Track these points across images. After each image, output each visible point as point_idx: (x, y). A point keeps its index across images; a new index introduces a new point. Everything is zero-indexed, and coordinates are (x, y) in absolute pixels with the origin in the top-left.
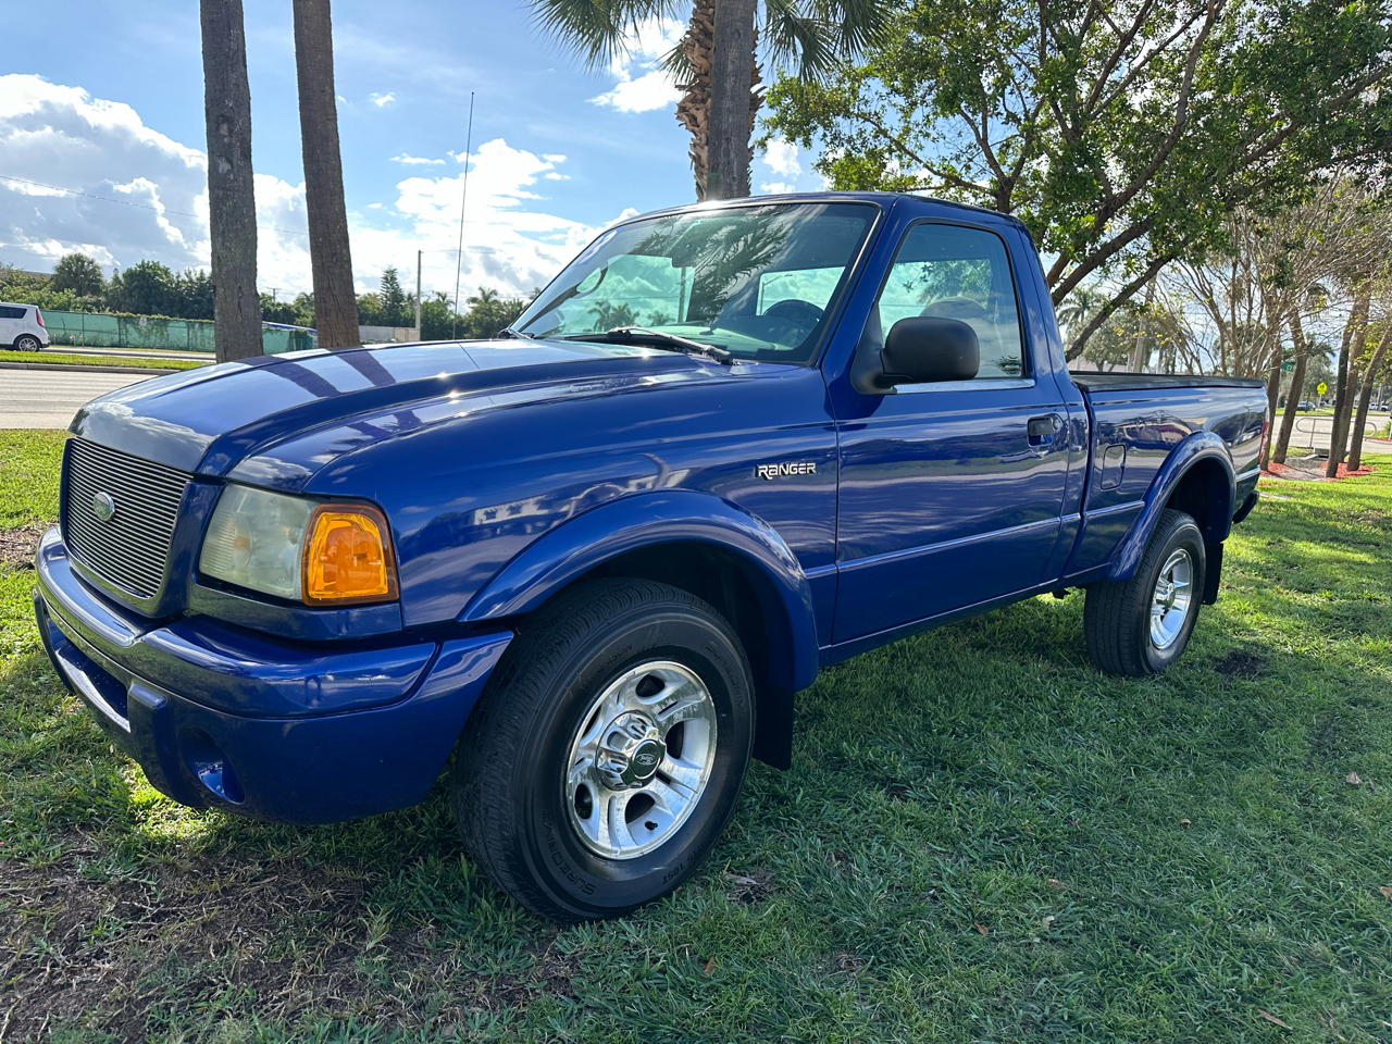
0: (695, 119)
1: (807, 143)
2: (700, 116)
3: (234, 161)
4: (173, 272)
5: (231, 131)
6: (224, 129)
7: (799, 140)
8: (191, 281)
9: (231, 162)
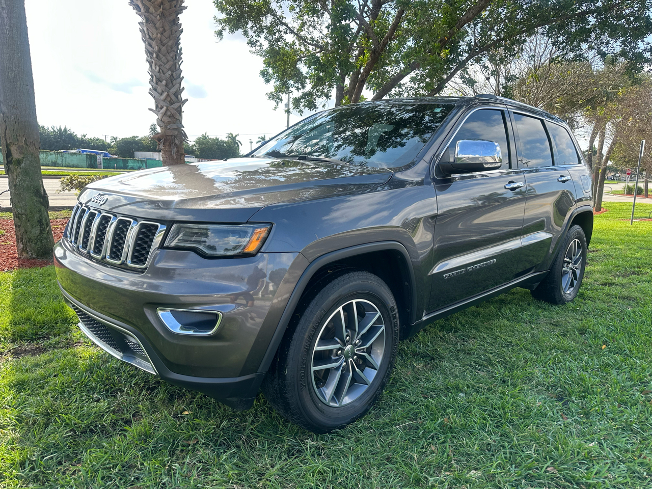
8: (54, 131)
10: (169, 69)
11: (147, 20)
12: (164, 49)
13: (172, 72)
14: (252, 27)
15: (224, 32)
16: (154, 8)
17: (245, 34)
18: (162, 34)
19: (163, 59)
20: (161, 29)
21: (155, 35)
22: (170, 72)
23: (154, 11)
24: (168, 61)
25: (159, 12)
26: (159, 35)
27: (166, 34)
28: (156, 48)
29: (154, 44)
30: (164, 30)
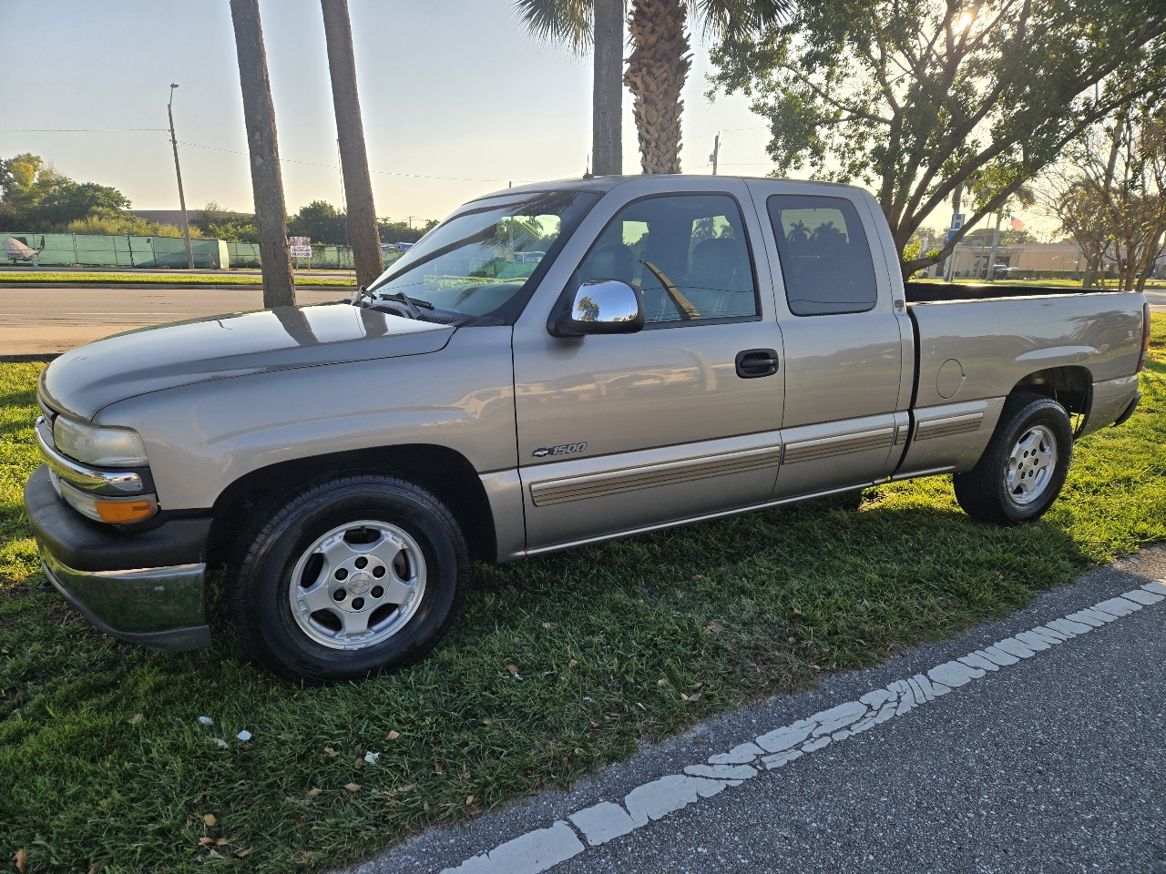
0: (635, 84)
1: (748, 92)
2: (638, 81)
3: (265, 157)
4: (335, 209)
5: (261, 136)
6: (257, 136)
7: (739, 91)
9: (262, 157)
10: (669, 160)
11: (646, 100)
12: (664, 135)
13: (673, 163)
14: (758, 84)
15: (716, 94)
16: (657, 85)
17: (746, 93)
18: (663, 117)
19: (663, 148)
20: (664, 111)
21: (654, 119)
22: (670, 164)
23: (655, 88)
24: (668, 151)
25: (661, 89)
26: (661, 118)
27: (668, 116)
28: (656, 135)
29: (652, 130)
30: (667, 112)
